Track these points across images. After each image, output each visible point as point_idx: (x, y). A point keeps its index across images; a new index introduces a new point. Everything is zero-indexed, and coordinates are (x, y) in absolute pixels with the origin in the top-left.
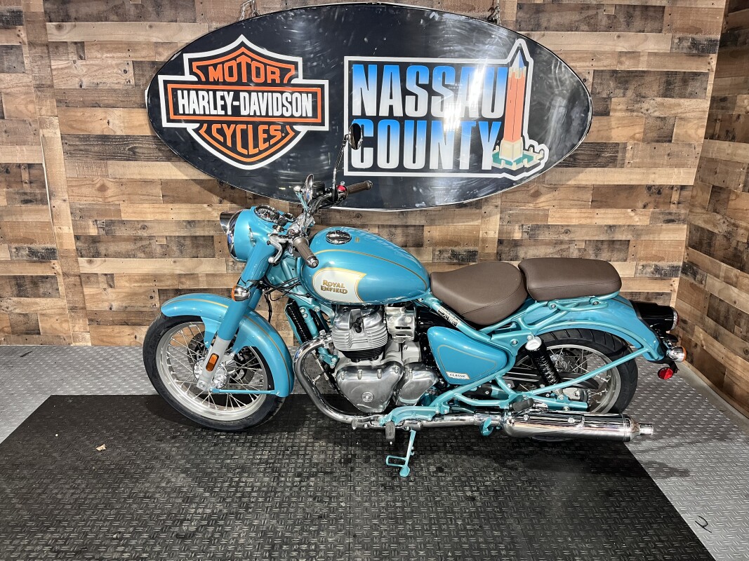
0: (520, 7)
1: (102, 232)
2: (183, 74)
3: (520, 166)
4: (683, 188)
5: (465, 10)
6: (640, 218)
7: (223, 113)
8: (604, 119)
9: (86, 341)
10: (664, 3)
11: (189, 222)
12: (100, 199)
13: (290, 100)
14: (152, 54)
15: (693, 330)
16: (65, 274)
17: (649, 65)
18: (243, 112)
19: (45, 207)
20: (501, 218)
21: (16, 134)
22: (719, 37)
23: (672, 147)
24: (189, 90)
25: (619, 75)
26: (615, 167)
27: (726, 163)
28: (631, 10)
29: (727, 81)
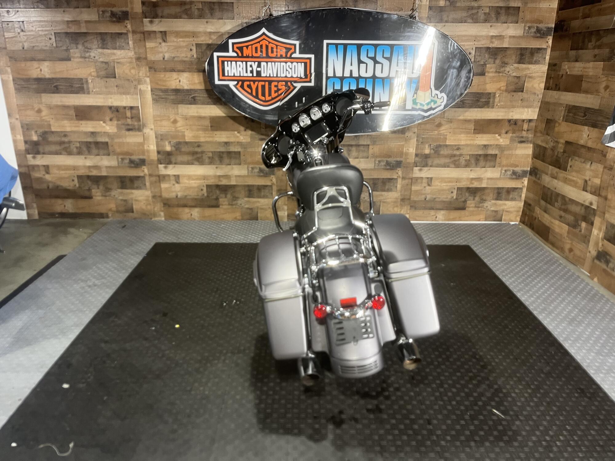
0: (430, 8)
1: (174, 149)
2: (228, 51)
3: (429, 107)
4: (530, 121)
5: (396, 10)
6: (503, 140)
7: (251, 75)
8: (481, 78)
9: (161, 217)
10: (519, 4)
11: (226, 143)
12: (173, 129)
13: (291, 67)
14: (207, 39)
15: (534, 209)
16: (150, 175)
17: (509, 44)
18: (263, 75)
19: (140, 133)
20: (417, 140)
21: (123, 88)
22: (553, 26)
23: (524, 95)
24: (231, 61)
25: (491, 50)
26: (488, 107)
27: (555, 104)
28: (499, 10)
29: (557, 53)
